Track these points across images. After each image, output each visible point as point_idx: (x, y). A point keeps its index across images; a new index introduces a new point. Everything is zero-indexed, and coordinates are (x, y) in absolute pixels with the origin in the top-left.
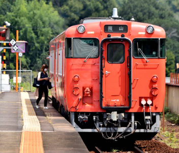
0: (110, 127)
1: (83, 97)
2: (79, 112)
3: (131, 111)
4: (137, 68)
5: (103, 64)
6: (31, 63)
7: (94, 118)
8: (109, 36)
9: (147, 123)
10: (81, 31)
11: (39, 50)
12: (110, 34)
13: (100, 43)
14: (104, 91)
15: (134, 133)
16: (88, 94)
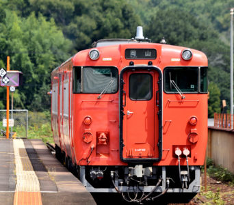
0: (133, 186)
1: (97, 145)
2: (91, 166)
3: (161, 164)
4: (169, 107)
5: (124, 101)
6: (26, 100)
7: (112, 174)
8: (132, 64)
9: (184, 180)
10: (94, 57)
11: (37, 83)
12: (134, 61)
13: (120, 73)
14: (124, 138)
15: (166, 193)
16: (104, 142)
